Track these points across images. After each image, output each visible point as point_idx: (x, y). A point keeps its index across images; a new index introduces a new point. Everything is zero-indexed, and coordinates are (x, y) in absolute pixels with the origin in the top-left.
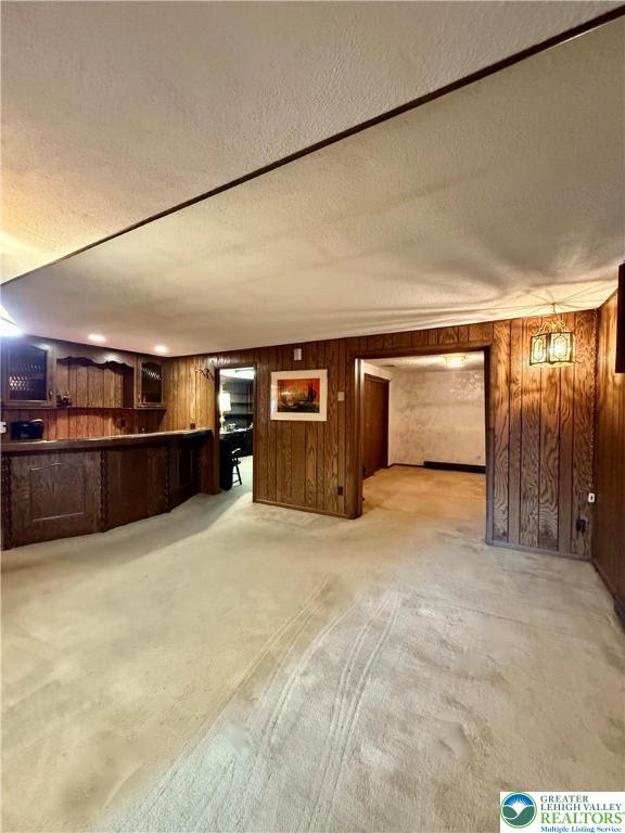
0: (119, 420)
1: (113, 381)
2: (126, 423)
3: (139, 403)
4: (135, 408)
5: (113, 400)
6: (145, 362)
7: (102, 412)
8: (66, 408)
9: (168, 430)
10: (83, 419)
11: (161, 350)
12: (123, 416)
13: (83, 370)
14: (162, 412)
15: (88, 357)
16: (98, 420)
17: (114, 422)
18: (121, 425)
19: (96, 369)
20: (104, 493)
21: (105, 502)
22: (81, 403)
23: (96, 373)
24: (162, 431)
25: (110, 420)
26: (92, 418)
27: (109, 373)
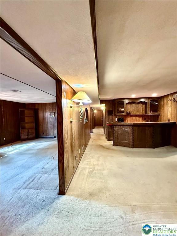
0: (144, 118)
1: (142, 107)
2: (146, 119)
3: (149, 113)
4: (148, 114)
5: (142, 112)
6: (151, 100)
7: (139, 116)
8: (129, 115)
9: (161, 121)
10: (134, 118)
11: (155, 95)
12: (145, 117)
13: (134, 105)
14: (158, 115)
15: (134, 101)
16: (138, 118)
17: (142, 119)
18: (145, 120)
19: (137, 104)
20: (133, 138)
21: (133, 140)
22: (133, 113)
23: (137, 105)
24: (159, 121)
25: (141, 118)
26: (136, 117)
27: (141, 105)
